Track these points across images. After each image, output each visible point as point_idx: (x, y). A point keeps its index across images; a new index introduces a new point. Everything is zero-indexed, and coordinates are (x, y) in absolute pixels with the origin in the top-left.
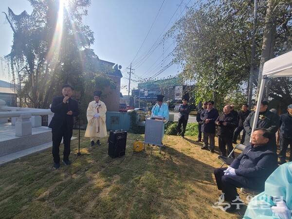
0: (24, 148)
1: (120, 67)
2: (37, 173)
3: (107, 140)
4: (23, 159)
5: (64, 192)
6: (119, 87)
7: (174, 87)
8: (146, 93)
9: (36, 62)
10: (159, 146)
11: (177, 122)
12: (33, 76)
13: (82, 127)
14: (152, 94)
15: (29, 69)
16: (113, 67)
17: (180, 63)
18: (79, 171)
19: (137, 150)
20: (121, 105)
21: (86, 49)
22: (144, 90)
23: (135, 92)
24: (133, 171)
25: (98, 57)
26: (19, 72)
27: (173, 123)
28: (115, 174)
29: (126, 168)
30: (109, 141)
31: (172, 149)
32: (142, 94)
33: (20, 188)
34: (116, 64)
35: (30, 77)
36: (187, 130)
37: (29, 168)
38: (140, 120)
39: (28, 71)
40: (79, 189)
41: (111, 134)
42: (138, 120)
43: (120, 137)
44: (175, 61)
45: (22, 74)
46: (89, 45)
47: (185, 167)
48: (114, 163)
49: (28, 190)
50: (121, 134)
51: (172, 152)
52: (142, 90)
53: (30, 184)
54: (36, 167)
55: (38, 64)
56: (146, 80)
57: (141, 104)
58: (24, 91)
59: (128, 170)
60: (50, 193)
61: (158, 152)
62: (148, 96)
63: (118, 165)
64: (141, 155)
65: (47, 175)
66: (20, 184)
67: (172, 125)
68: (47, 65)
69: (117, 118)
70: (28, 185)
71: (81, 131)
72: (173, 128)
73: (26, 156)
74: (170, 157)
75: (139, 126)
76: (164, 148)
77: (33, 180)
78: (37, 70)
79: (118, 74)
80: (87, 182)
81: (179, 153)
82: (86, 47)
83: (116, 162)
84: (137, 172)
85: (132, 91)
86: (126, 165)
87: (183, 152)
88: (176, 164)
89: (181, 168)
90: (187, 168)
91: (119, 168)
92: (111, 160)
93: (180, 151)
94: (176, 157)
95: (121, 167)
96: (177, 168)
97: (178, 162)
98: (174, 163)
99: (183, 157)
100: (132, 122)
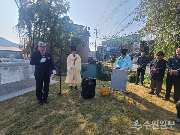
0: (25, 87)
1: (89, 28)
2: (32, 106)
3: (81, 85)
4: (25, 95)
5: (50, 123)
6: (88, 44)
7: (132, 43)
8: (108, 49)
9: (33, 29)
10: (122, 92)
11: (135, 72)
12: (31, 38)
13: (62, 74)
14: (114, 49)
15: (28, 34)
16: (84, 29)
17: (140, 21)
18: (60, 107)
19: (104, 94)
20: (90, 58)
21: (64, 16)
22: (107, 46)
23: (100, 48)
24: (101, 112)
25: (72, 22)
26: (23, 36)
27: (131, 72)
28: (87, 113)
29: (95, 109)
30: (82, 86)
31: (135, 95)
32: (106, 50)
33: (21, 117)
34: (86, 27)
35: (29, 39)
36: (145, 79)
37: (28, 102)
38: (104, 70)
39: (28, 35)
40: (61, 122)
41: (84, 80)
42: (102, 70)
43: (90, 83)
44: (136, 19)
45: (25, 37)
46: (66, 13)
47: (149, 113)
48: (86, 103)
49: (26, 119)
50: (91, 81)
51: (135, 97)
52: (105, 46)
53: (27, 114)
54: (32, 102)
55: (34, 30)
56: (110, 37)
57: (104, 57)
58: (26, 49)
59: (98, 110)
60: (40, 124)
61: (122, 96)
62: (110, 51)
63: (89, 105)
64: (107, 98)
65: (39, 108)
66: (22, 113)
67: (131, 75)
68: (39, 30)
69: (87, 68)
70: (26, 115)
71: (61, 77)
72: (131, 77)
73: (26, 93)
74: (134, 102)
75: (103, 75)
76: (128, 94)
77: (30, 111)
78: (33, 34)
79: (87, 34)
80: (66, 118)
81: (142, 99)
82: (64, 15)
83: (88, 102)
84: (105, 113)
85: (98, 47)
86: (96, 106)
87: (145, 98)
88: (139, 108)
89: (146, 114)
90: (151, 113)
91: (90, 108)
92: (84, 101)
93: (143, 97)
94: (139, 102)
95: (92, 107)
96: (141, 113)
97: (142, 107)
98: (138, 108)
99: (146, 103)
100: (98, 71)
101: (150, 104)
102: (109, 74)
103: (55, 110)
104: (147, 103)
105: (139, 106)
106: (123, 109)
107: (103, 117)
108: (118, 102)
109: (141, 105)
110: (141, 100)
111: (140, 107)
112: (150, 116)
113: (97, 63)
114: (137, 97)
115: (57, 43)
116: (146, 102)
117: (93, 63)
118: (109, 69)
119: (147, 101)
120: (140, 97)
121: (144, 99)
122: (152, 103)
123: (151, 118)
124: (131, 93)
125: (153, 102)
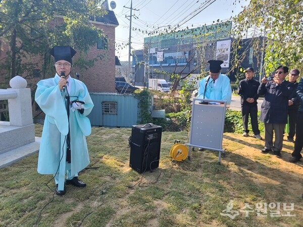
1: (113, 5)
2: (21, 199)
8: (160, 57)
14: (172, 58)
18: (91, 194)
19: (179, 158)
22: (157, 50)
23: (139, 56)
24: (183, 194)
28: (155, 199)
29: (168, 189)
42: (151, 107)
43: (151, 137)
47: (271, 187)
50: (152, 131)
51: (240, 161)
59: (175, 192)
62: (165, 61)
63: (153, 183)
64: (186, 167)
69: (114, 104)
74: (239, 169)
76: (225, 155)
79: (111, 19)
81: (252, 163)
83: (148, 179)
84: (190, 196)
86: (167, 183)
87: (259, 161)
88: (252, 181)
89: (266, 189)
90: (275, 188)
91: (157, 188)
92: (139, 177)
93: (253, 160)
94: (248, 170)
95: (160, 187)
96: (257, 189)
97: (256, 178)
98: (249, 181)
99: (262, 170)
100: (142, 111)
101: (269, 172)
102: (168, 117)
103: (82, 201)
104: (264, 169)
105: (252, 177)
106: (222, 184)
107: (190, 202)
108: (209, 173)
109: (255, 174)
110: (252, 165)
111: (252, 179)
112: (274, 193)
113: (136, 92)
114: (243, 161)
115: (30, 40)
116: (262, 168)
117: (128, 92)
118: (166, 106)
119: (264, 165)
120: (248, 159)
121: (257, 162)
122: (273, 169)
123: (277, 195)
124: (229, 153)
125: (274, 167)
